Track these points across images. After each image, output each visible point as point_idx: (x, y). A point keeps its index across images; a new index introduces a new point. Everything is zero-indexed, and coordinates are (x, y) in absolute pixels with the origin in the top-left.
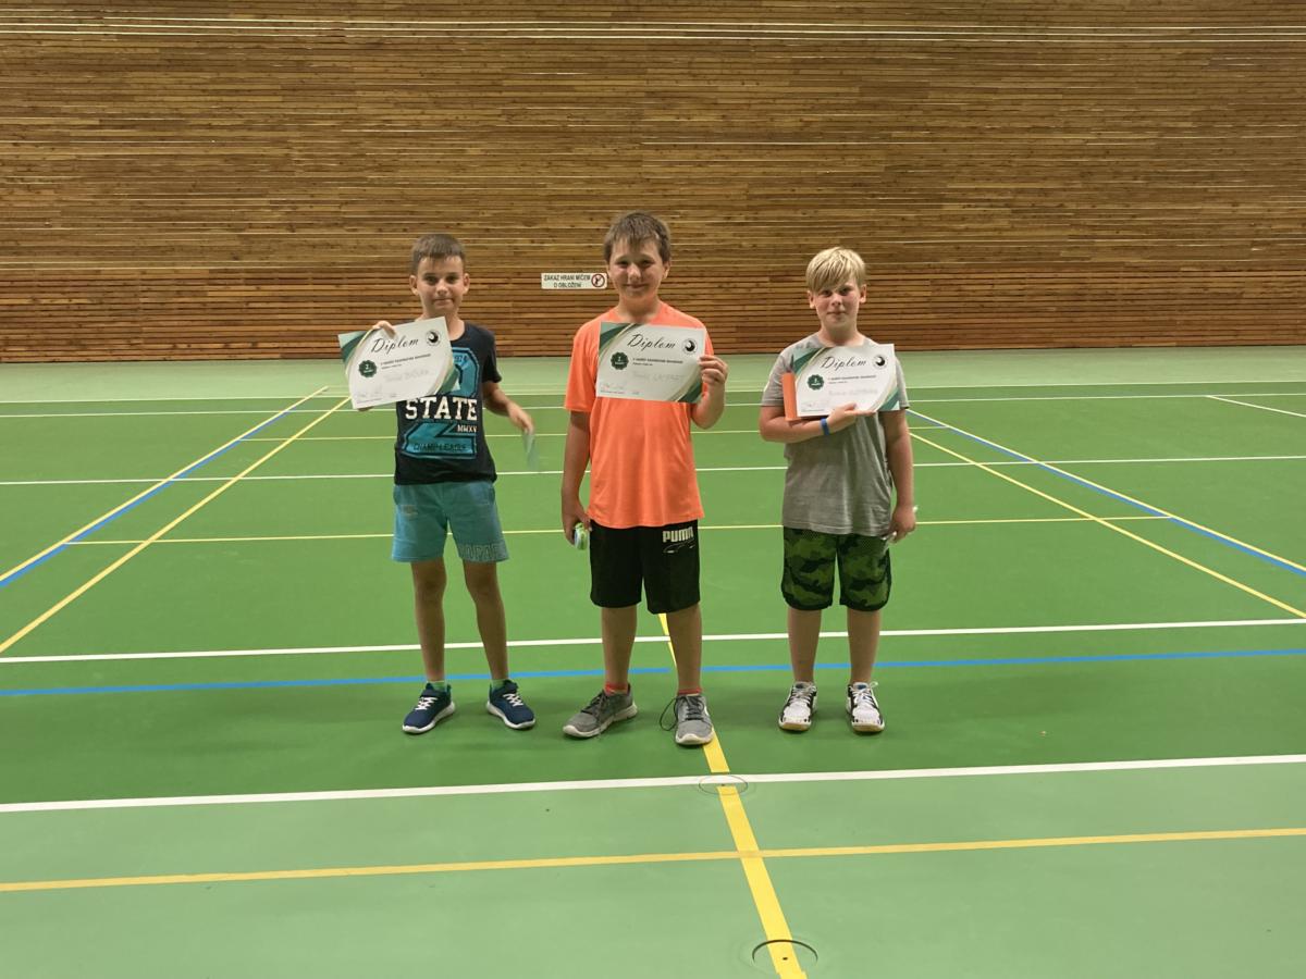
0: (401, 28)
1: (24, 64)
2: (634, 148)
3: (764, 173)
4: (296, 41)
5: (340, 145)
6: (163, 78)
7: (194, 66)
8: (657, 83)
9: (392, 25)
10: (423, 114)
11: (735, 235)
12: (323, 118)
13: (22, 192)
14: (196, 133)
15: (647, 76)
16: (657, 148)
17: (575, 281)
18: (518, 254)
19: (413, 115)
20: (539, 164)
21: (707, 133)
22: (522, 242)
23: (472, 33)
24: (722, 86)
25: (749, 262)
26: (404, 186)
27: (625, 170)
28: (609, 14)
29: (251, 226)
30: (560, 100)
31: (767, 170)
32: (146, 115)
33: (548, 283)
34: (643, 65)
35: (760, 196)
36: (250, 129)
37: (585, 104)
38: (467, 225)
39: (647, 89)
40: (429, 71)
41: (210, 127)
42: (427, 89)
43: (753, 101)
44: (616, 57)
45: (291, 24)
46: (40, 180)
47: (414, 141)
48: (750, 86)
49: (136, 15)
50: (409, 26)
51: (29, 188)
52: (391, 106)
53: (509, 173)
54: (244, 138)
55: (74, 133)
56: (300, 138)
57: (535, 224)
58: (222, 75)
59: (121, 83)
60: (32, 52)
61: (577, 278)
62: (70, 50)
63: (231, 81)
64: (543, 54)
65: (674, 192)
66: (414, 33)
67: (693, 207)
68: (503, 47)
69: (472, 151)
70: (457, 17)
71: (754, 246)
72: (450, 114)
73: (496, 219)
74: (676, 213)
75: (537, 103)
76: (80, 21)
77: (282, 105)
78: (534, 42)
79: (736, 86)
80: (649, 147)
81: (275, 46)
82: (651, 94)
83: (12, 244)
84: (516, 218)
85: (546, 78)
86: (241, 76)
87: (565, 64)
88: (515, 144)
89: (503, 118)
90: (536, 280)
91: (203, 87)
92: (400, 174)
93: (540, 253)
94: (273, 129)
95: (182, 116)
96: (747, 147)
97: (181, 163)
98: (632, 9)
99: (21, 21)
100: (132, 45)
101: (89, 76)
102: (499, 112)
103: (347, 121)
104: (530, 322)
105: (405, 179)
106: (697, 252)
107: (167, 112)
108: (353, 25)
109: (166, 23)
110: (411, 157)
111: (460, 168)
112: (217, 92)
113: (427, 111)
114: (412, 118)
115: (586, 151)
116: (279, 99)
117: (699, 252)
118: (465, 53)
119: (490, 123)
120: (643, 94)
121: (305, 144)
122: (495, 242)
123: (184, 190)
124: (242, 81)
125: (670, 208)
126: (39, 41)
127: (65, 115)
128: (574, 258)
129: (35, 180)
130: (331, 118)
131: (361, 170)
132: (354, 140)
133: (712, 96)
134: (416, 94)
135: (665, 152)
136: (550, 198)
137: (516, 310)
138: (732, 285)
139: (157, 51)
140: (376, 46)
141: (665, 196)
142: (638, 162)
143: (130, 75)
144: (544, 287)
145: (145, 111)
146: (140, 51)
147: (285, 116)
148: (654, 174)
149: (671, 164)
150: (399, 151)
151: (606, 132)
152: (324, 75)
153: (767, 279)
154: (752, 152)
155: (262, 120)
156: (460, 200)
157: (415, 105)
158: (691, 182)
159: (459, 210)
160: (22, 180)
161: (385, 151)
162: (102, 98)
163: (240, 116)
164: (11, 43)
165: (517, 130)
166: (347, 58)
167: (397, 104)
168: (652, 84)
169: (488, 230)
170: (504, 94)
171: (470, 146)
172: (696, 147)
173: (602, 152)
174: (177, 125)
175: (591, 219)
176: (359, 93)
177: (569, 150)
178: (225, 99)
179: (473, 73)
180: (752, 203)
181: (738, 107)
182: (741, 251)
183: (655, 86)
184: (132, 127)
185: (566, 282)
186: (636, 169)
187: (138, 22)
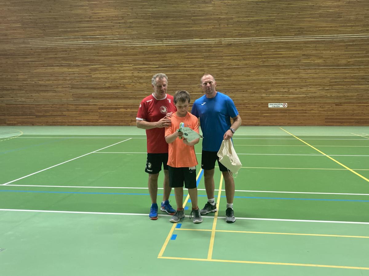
0: (237, 40)
1: (143, 53)
2: (297, 69)
3: (335, 76)
4: (209, 44)
5: (217, 71)
6: (176, 55)
7: (183, 52)
8: (306, 52)
9: (235, 40)
10: (240, 62)
11: (325, 93)
12: (214, 64)
13: (138, 84)
14: (181, 69)
15: (303, 50)
16: (304, 69)
17: (278, 105)
18: (262, 98)
19: (238, 62)
20: (270, 74)
21: (319, 65)
22: (264, 95)
23: (255, 41)
24: (324, 52)
25: (329, 100)
26: (233, 81)
27: (295, 75)
28: (294, 34)
29: (193, 92)
30: (278, 57)
31: (336, 75)
32: (170, 64)
33: (270, 106)
34: (302, 47)
35: (333, 82)
36: (195, 67)
37: (285, 58)
38: (249, 91)
39: (303, 54)
40: (243, 51)
41: (185, 67)
42: (242, 56)
43: (333, 56)
44: (294, 45)
45: (209, 40)
46: (143, 81)
47: (237, 69)
48: (333, 52)
49: (170, 40)
50: (239, 39)
51: (140, 83)
52: (232, 60)
53: (262, 77)
54: (193, 70)
55: (152, 69)
56: (207, 69)
57: (268, 90)
58: (190, 54)
59: (165, 57)
60: (145, 50)
61: (279, 104)
62: (154, 49)
63: (192, 55)
64: (274, 45)
65: (308, 81)
66: (240, 41)
67: (313, 85)
68: (263, 44)
69: (252, 71)
70: (252, 37)
71: (331, 96)
72: (247, 62)
73: (257, 89)
74: (308, 87)
75: (271, 58)
76: (157, 42)
77: (204, 61)
78: (272, 42)
79: (328, 52)
80: (302, 69)
81: (204, 46)
82: (304, 55)
83: (135, 97)
84: (262, 89)
85: (275, 51)
86: (194, 54)
87: (280, 48)
88: (264, 69)
89: (262, 63)
90: (267, 105)
91: (184, 57)
92: (232, 78)
93: (269, 98)
94: (201, 67)
95: (178, 64)
96: (330, 69)
97: (177, 76)
98: (300, 33)
99: (144, 42)
100: (169, 47)
101: (158, 55)
102: (261, 61)
103: (220, 65)
104: (264, 117)
105: (234, 79)
106: (314, 97)
107: (175, 63)
108: (224, 40)
109: (178, 41)
110: (236, 73)
111: (249, 76)
112: (188, 58)
113: (242, 61)
114: (237, 63)
115: (284, 70)
116: (203, 59)
117: (315, 97)
118: (254, 46)
119: (258, 64)
120: (301, 55)
121: (208, 71)
122: (257, 95)
123: (177, 83)
124: (195, 55)
125: (307, 85)
126: (147, 47)
127: (151, 65)
128: (278, 99)
129: (142, 81)
130: (216, 64)
131: (222, 77)
132: (221, 69)
133: (321, 55)
134: (239, 57)
135: (307, 70)
136: (272, 83)
137: (261, 113)
138: (324, 106)
139: (175, 48)
140: (230, 45)
141: (306, 82)
142: (298, 73)
143: (167, 54)
144: (269, 107)
145: (169, 63)
146: (170, 49)
147: (204, 64)
148: (303, 76)
149: (307, 74)
150: (233, 72)
151: (290, 65)
152: (215, 53)
153: (335, 105)
154: (332, 70)
155: (198, 65)
156: (248, 84)
157: (238, 60)
158: (313, 78)
159: (247, 87)
160: (139, 81)
161: (229, 72)
162: (160, 60)
163: (193, 64)
164: (140, 48)
165: (265, 66)
166: (222, 48)
167: (233, 60)
168: (304, 52)
169: (254, 92)
170: (262, 56)
171: (252, 70)
172: (315, 69)
173: (288, 71)
174: (177, 67)
175: (284, 89)
176: (224, 57)
177: (279, 70)
178: (190, 60)
179: (255, 51)
180: (331, 84)
181: (328, 58)
182: (327, 97)
183: (305, 53)
184: (166, 67)
185: (275, 106)
186: (297, 75)
187: (171, 41)
